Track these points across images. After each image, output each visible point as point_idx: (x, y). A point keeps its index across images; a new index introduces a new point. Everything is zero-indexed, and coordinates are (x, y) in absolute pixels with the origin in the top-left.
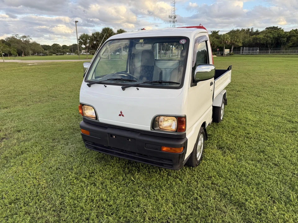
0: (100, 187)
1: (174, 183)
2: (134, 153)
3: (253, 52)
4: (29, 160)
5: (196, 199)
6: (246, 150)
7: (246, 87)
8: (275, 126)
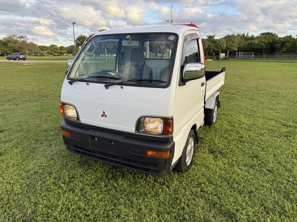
0: (79, 194)
1: (160, 190)
2: (118, 157)
3: (248, 57)
4: (6, 163)
5: (183, 209)
6: (239, 155)
7: (240, 91)
8: (269, 130)
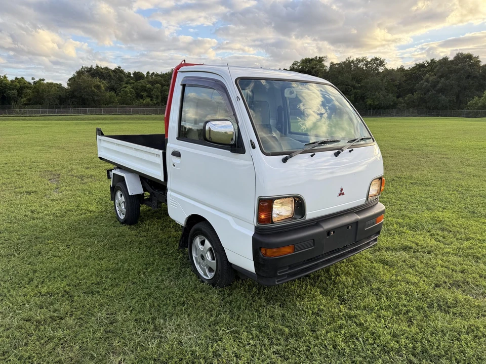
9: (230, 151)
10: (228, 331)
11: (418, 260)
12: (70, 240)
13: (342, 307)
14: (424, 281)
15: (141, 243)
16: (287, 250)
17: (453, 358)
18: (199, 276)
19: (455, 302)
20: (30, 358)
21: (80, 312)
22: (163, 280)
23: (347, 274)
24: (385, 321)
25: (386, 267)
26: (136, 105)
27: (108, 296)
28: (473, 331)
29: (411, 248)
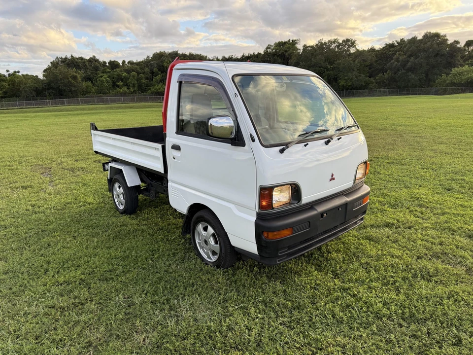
9: (230, 145)
10: (237, 307)
11: (400, 235)
12: (75, 232)
13: (336, 281)
14: (407, 254)
15: (143, 231)
16: (286, 233)
17: (438, 320)
18: (203, 259)
19: (436, 272)
20: (61, 341)
21: (99, 297)
22: (170, 265)
23: (338, 251)
24: (376, 291)
25: (372, 243)
26: (113, 94)
27: (121, 282)
28: (453, 296)
29: (393, 224)
